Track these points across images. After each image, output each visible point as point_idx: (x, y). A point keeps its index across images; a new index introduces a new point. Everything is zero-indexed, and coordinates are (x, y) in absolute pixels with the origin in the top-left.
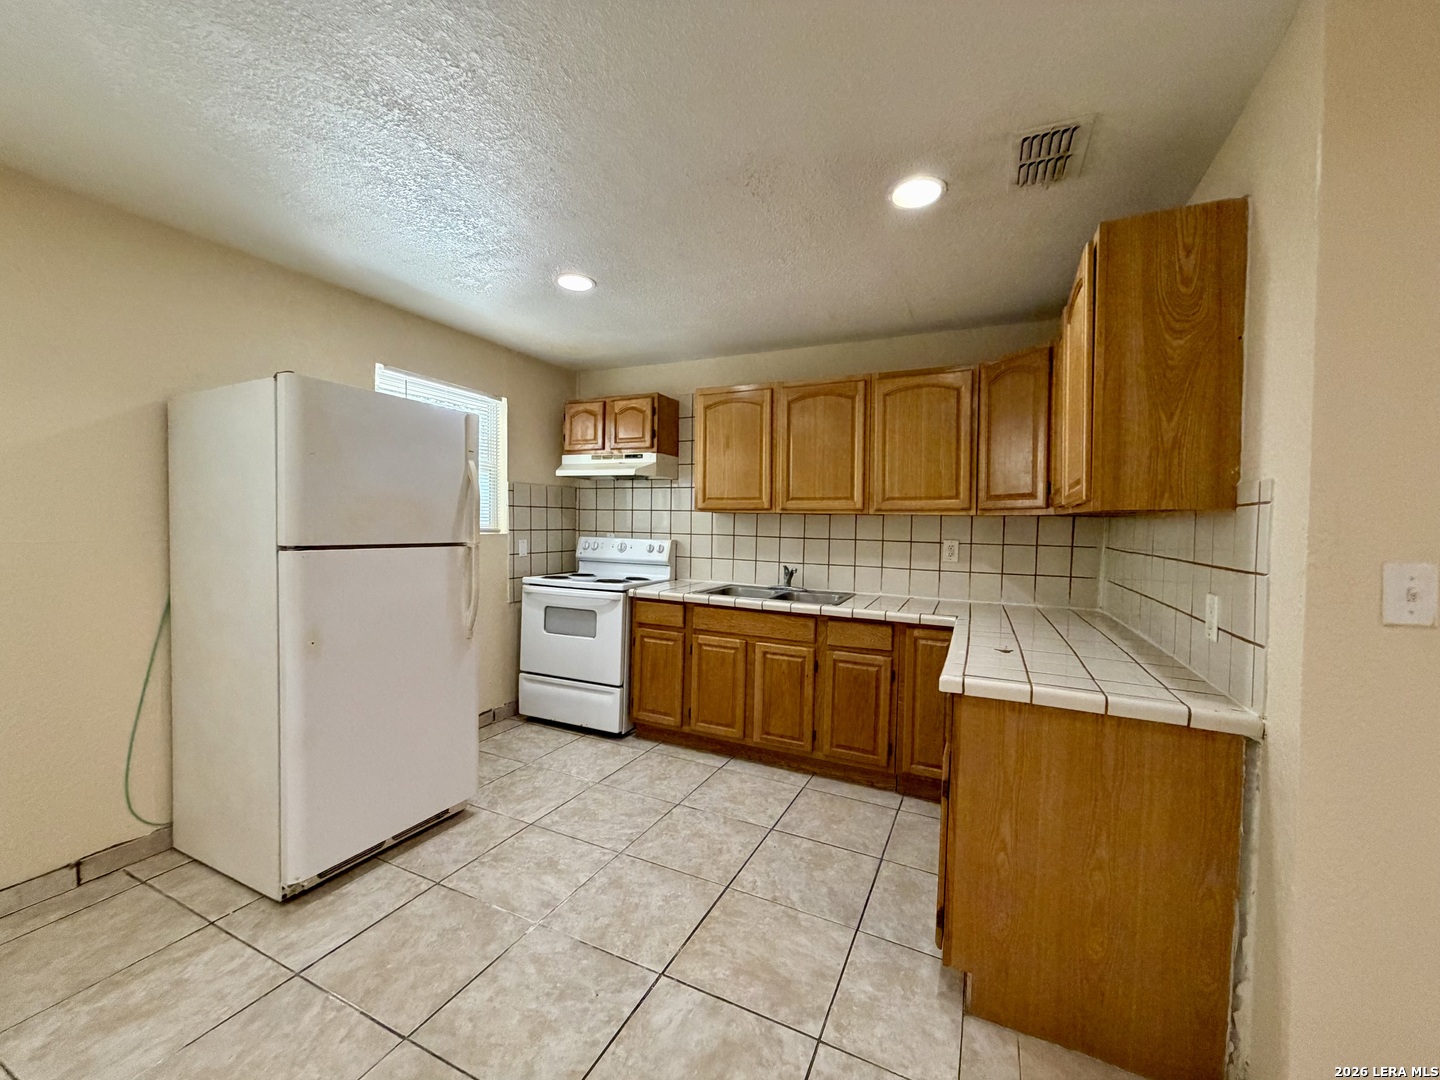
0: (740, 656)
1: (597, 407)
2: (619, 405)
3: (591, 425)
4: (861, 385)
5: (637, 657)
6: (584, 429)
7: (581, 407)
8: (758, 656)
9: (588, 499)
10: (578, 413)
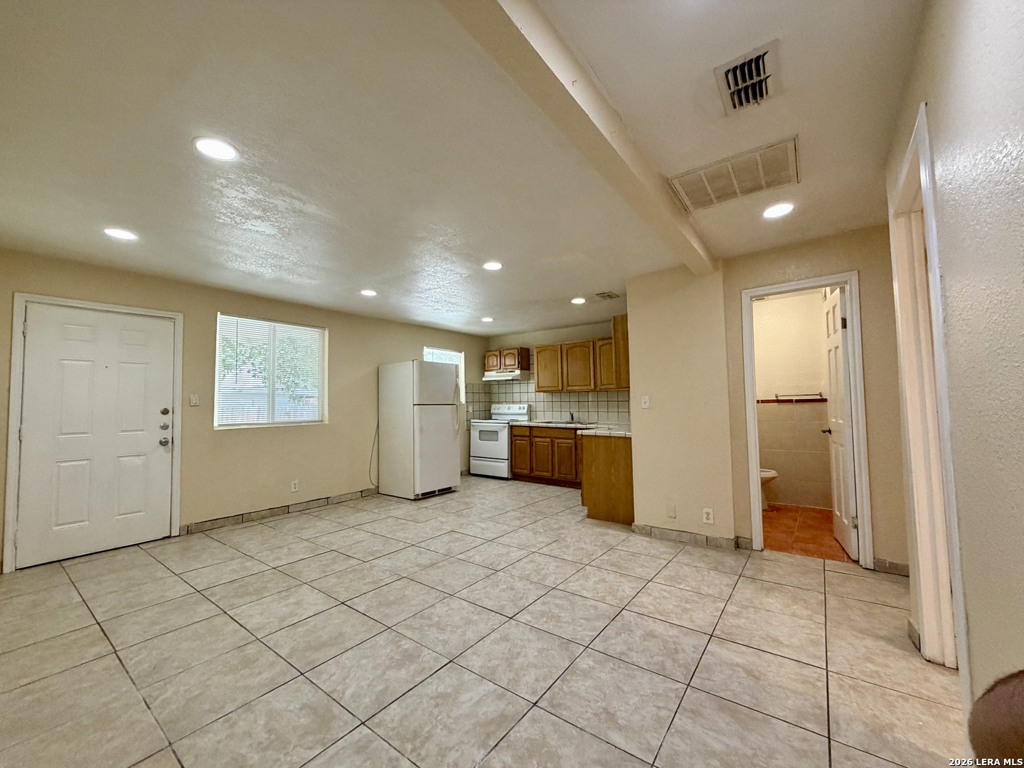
0: (550, 444)
1: (497, 353)
2: (506, 352)
3: (495, 359)
4: (592, 343)
5: (513, 449)
6: (493, 361)
7: (491, 353)
8: (556, 444)
9: (495, 389)
10: (490, 356)
